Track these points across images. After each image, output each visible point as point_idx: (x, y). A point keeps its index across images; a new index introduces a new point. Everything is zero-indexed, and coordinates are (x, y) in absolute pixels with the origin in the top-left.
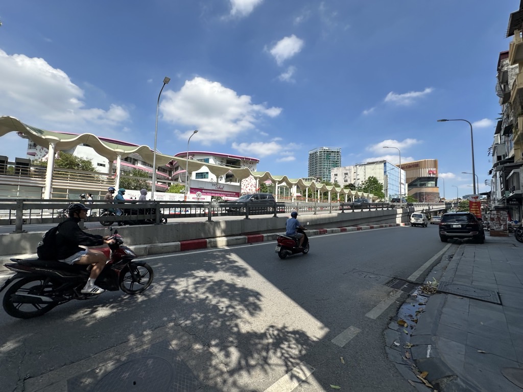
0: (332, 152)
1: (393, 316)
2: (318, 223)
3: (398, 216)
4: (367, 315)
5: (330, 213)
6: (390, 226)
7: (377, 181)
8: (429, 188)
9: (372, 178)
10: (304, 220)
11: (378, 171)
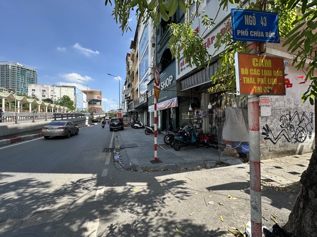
0: (28, 70)
1: (114, 161)
2: (37, 128)
3: (86, 121)
4: (106, 164)
5: (46, 120)
6: (83, 127)
7: (70, 99)
8: (97, 105)
9: (66, 96)
10: (23, 127)
11: (70, 92)
